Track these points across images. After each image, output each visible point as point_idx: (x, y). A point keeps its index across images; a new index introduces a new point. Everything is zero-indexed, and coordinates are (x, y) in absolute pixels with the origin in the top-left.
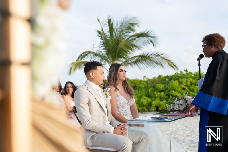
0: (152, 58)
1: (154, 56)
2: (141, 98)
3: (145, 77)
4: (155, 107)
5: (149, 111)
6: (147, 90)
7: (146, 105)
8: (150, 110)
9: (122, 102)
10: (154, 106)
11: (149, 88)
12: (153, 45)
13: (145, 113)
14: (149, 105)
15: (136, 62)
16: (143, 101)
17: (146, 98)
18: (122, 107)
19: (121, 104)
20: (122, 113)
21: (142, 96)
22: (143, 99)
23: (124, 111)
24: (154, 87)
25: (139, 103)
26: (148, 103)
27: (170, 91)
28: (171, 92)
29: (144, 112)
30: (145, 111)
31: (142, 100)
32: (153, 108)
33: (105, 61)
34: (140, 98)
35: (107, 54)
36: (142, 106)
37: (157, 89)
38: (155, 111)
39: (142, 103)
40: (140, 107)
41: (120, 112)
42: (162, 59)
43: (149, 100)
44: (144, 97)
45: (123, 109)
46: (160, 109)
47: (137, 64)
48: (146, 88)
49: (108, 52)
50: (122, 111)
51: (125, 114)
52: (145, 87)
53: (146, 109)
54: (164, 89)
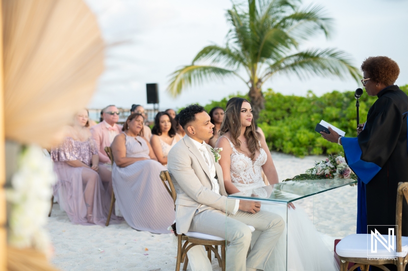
0: (322, 59)
1: (326, 57)
2: (298, 131)
3: (310, 92)
4: (321, 149)
5: (310, 155)
6: (309, 116)
7: (305, 145)
8: (311, 153)
9: (241, 163)
10: (319, 147)
11: (312, 113)
12: (326, 33)
13: (302, 159)
14: (310, 144)
15: (293, 66)
16: (300, 137)
17: (306, 131)
18: (245, 171)
19: (240, 167)
20: (245, 180)
21: (299, 128)
22: (300, 133)
23: (247, 177)
24: (321, 112)
25: (293, 140)
26: (309, 141)
27: (349, 120)
28: (351, 123)
29: (301, 156)
30: (302, 154)
31: (298, 135)
32: (317, 150)
33: (239, 64)
34: (296, 132)
35: (243, 50)
36: (298, 146)
37: (327, 116)
38: (320, 155)
39: (298, 141)
40: (294, 146)
41: (241, 178)
42: (341, 62)
43: (311, 135)
44: (303, 130)
45: (246, 174)
46: (329, 151)
47: (294, 69)
48: (309, 113)
49: (245, 47)
50: (245, 178)
51: (250, 181)
52: (307, 112)
53: (305, 151)
54: (338, 116)
